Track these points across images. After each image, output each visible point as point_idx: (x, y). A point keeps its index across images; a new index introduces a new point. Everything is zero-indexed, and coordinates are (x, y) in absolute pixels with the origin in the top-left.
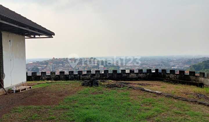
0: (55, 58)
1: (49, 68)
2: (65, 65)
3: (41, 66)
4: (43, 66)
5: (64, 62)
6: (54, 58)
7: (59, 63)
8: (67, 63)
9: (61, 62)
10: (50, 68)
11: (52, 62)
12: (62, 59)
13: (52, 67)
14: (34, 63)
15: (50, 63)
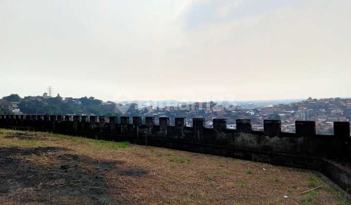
0: (313, 98)
1: (298, 116)
2: (333, 111)
3: (286, 111)
4: (289, 113)
5: (331, 105)
6: (310, 98)
7: (320, 108)
8: (336, 108)
9: (324, 105)
10: (300, 117)
11: (306, 106)
12: (327, 100)
13: (304, 115)
14: (275, 107)
15: (302, 107)
